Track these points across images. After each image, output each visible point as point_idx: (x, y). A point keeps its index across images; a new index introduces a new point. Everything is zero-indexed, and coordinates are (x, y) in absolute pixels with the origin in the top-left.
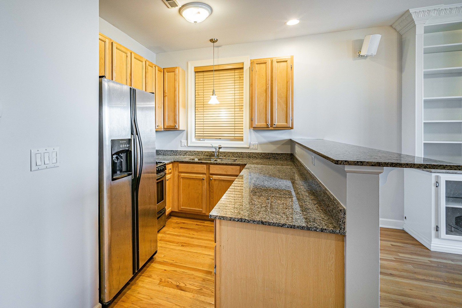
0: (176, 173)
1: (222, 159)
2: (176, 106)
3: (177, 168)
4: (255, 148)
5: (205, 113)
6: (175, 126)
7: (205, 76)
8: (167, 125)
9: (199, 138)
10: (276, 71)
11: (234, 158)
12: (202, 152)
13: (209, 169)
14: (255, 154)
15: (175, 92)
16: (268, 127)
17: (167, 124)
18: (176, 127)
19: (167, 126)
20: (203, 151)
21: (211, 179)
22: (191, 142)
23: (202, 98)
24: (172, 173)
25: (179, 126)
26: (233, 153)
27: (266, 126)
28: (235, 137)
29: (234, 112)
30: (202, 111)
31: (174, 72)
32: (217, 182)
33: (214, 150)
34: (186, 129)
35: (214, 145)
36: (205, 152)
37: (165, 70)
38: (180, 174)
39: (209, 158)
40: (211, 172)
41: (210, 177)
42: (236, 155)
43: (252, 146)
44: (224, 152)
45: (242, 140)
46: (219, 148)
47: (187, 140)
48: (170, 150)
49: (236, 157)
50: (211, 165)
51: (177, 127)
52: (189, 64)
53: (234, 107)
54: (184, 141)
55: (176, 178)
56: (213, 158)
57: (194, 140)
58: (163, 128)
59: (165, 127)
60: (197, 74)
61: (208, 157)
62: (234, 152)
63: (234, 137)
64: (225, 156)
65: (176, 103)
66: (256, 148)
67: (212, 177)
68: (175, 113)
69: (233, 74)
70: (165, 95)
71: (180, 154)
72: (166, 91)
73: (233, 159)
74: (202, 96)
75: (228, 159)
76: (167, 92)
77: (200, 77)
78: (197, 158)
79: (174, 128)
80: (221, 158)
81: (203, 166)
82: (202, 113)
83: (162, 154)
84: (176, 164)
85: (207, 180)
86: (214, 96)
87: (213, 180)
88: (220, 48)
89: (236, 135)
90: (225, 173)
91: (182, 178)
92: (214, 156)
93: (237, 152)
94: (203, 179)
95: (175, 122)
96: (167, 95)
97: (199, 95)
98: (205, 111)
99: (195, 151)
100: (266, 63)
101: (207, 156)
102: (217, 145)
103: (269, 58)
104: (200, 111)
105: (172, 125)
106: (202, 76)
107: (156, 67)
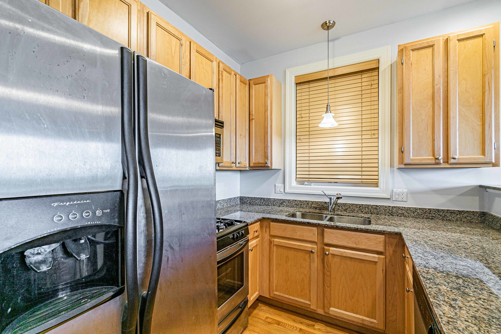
0: (267, 236)
1: (341, 215)
2: (267, 134)
3: (268, 228)
4: (401, 200)
5: (311, 144)
6: (266, 163)
7: (311, 89)
8: (254, 162)
9: (301, 181)
10: (457, 58)
11: (363, 215)
12: (307, 203)
13: (322, 234)
14: (402, 210)
15: (266, 113)
16: (439, 164)
17: (253, 160)
18: (266, 165)
19: (254, 163)
20: (309, 201)
21: (327, 253)
22: (291, 187)
23: (307, 122)
24: (260, 236)
25: (271, 164)
26: (360, 206)
27: (433, 162)
28: (363, 180)
29: (360, 141)
30: (307, 140)
31: (264, 83)
32: (337, 260)
33: (328, 200)
34: (282, 168)
35: (327, 193)
36: (313, 202)
37: (252, 82)
38: (273, 239)
39: (319, 213)
40: (326, 241)
41: (323, 249)
42: (366, 209)
43: (397, 197)
44: (345, 205)
45: (376, 185)
46: (338, 198)
47: (284, 183)
48: (259, 198)
49: (366, 213)
50: (325, 229)
51: (269, 165)
52: (288, 72)
53: (360, 133)
54: (280, 185)
55: (266, 244)
56: (325, 212)
57: (294, 183)
58: (248, 166)
59: (252, 165)
60: (298, 88)
61: (317, 211)
62: (362, 205)
63: (361, 180)
64: (345, 210)
65: (267, 128)
66: (405, 199)
67: (329, 250)
68: (266, 143)
69: (360, 81)
70: (251, 118)
71: (274, 203)
72: (252, 112)
73: (361, 217)
74: (307, 119)
75: (353, 216)
76: (254, 113)
77: (303, 91)
78: (299, 211)
79: (265, 167)
80: (339, 213)
81: (312, 230)
82: (307, 144)
83: (248, 202)
84: (265, 223)
85: (319, 254)
86: (329, 114)
87: (330, 256)
88: (336, 42)
89: (364, 177)
90: (354, 246)
91: (276, 245)
92: (327, 209)
93: (368, 205)
94: (312, 252)
95: (266, 157)
96: (254, 117)
97: (302, 117)
98: (311, 140)
99: (296, 201)
100: (432, 46)
101: (316, 208)
102: (335, 193)
103: (440, 37)
104: (303, 141)
105: (261, 161)
106: (307, 90)
107: (237, 75)
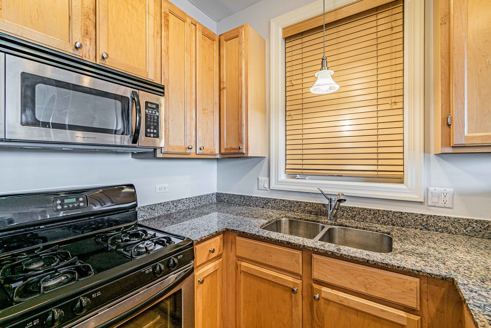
0: (233, 258)
1: (346, 226)
2: (241, 107)
4: (443, 205)
5: (305, 121)
6: (240, 149)
7: (305, 45)
8: (225, 147)
9: (292, 174)
11: (379, 227)
12: (299, 204)
13: (310, 263)
14: (444, 221)
15: (240, 78)
17: (225, 146)
18: (241, 151)
19: (226, 149)
20: (301, 202)
21: (317, 296)
22: (278, 182)
23: (300, 92)
24: (224, 255)
25: (247, 149)
26: (376, 212)
28: (379, 173)
29: (375, 114)
30: (300, 117)
33: (327, 202)
34: (267, 156)
35: (326, 191)
36: (306, 204)
37: (222, 38)
38: (239, 262)
39: (314, 221)
40: (316, 275)
41: (312, 287)
42: (385, 217)
43: (435, 200)
44: (352, 209)
45: (400, 180)
46: (340, 201)
47: (269, 176)
48: (239, 196)
49: (384, 223)
50: (315, 256)
51: (244, 151)
52: (273, 25)
53: (375, 102)
54: (263, 179)
55: (232, 268)
56: (323, 219)
57: (283, 177)
58: (217, 152)
59: (223, 151)
60: (288, 44)
61: (313, 217)
62: (379, 210)
63: (376, 173)
64: (353, 217)
65: (241, 99)
66: (448, 204)
67: (320, 291)
68: (240, 120)
70: (222, 87)
71: (257, 203)
72: (223, 78)
73: (377, 231)
74: (300, 86)
75: (364, 229)
76: (225, 80)
77: (294, 48)
78: (286, 217)
79: (238, 153)
80: (343, 221)
81: (294, 254)
82: (300, 122)
83: (226, 201)
84: (231, 237)
86: (325, 72)
87: (322, 301)
89: (380, 168)
91: (243, 272)
92: (326, 214)
93: (388, 212)
94: (293, 290)
95: (240, 141)
96: (225, 86)
97: (293, 85)
98: (305, 116)
99: (284, 201)
101: (311, 213)
102: (336, 191)
104: (295, 117)
105: (235, 146)
106: (300, 46)
107: (197, 25)
